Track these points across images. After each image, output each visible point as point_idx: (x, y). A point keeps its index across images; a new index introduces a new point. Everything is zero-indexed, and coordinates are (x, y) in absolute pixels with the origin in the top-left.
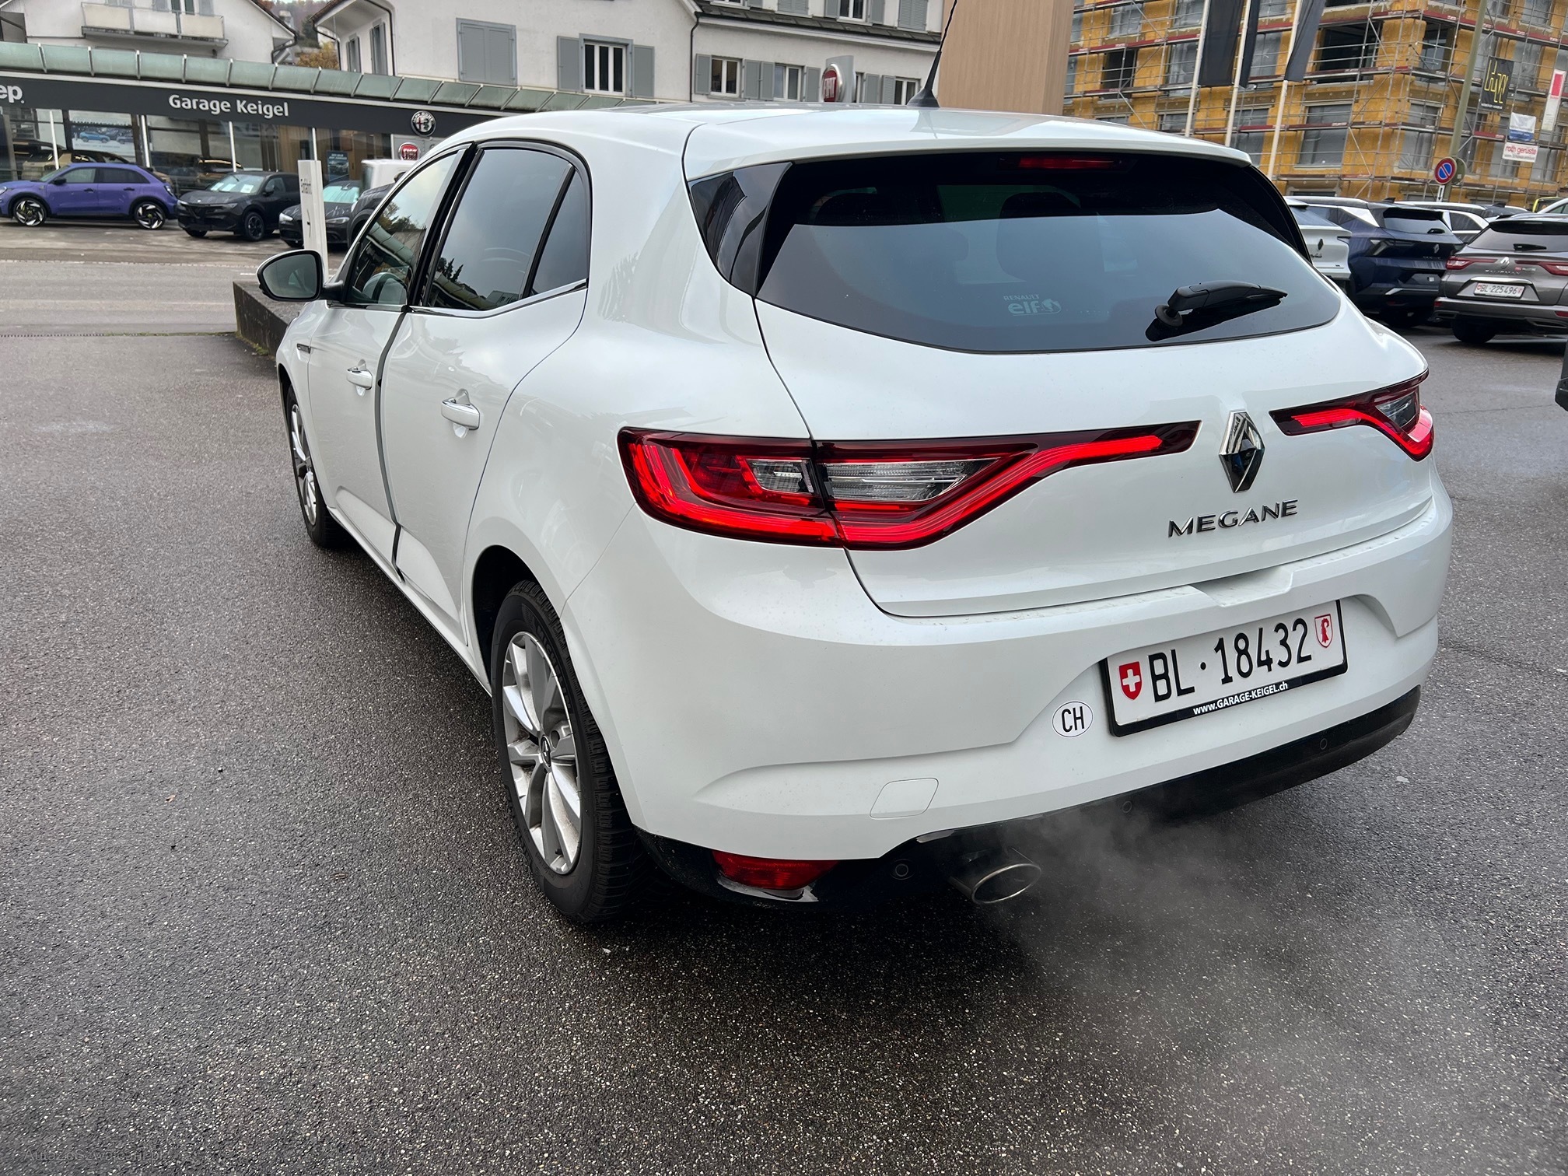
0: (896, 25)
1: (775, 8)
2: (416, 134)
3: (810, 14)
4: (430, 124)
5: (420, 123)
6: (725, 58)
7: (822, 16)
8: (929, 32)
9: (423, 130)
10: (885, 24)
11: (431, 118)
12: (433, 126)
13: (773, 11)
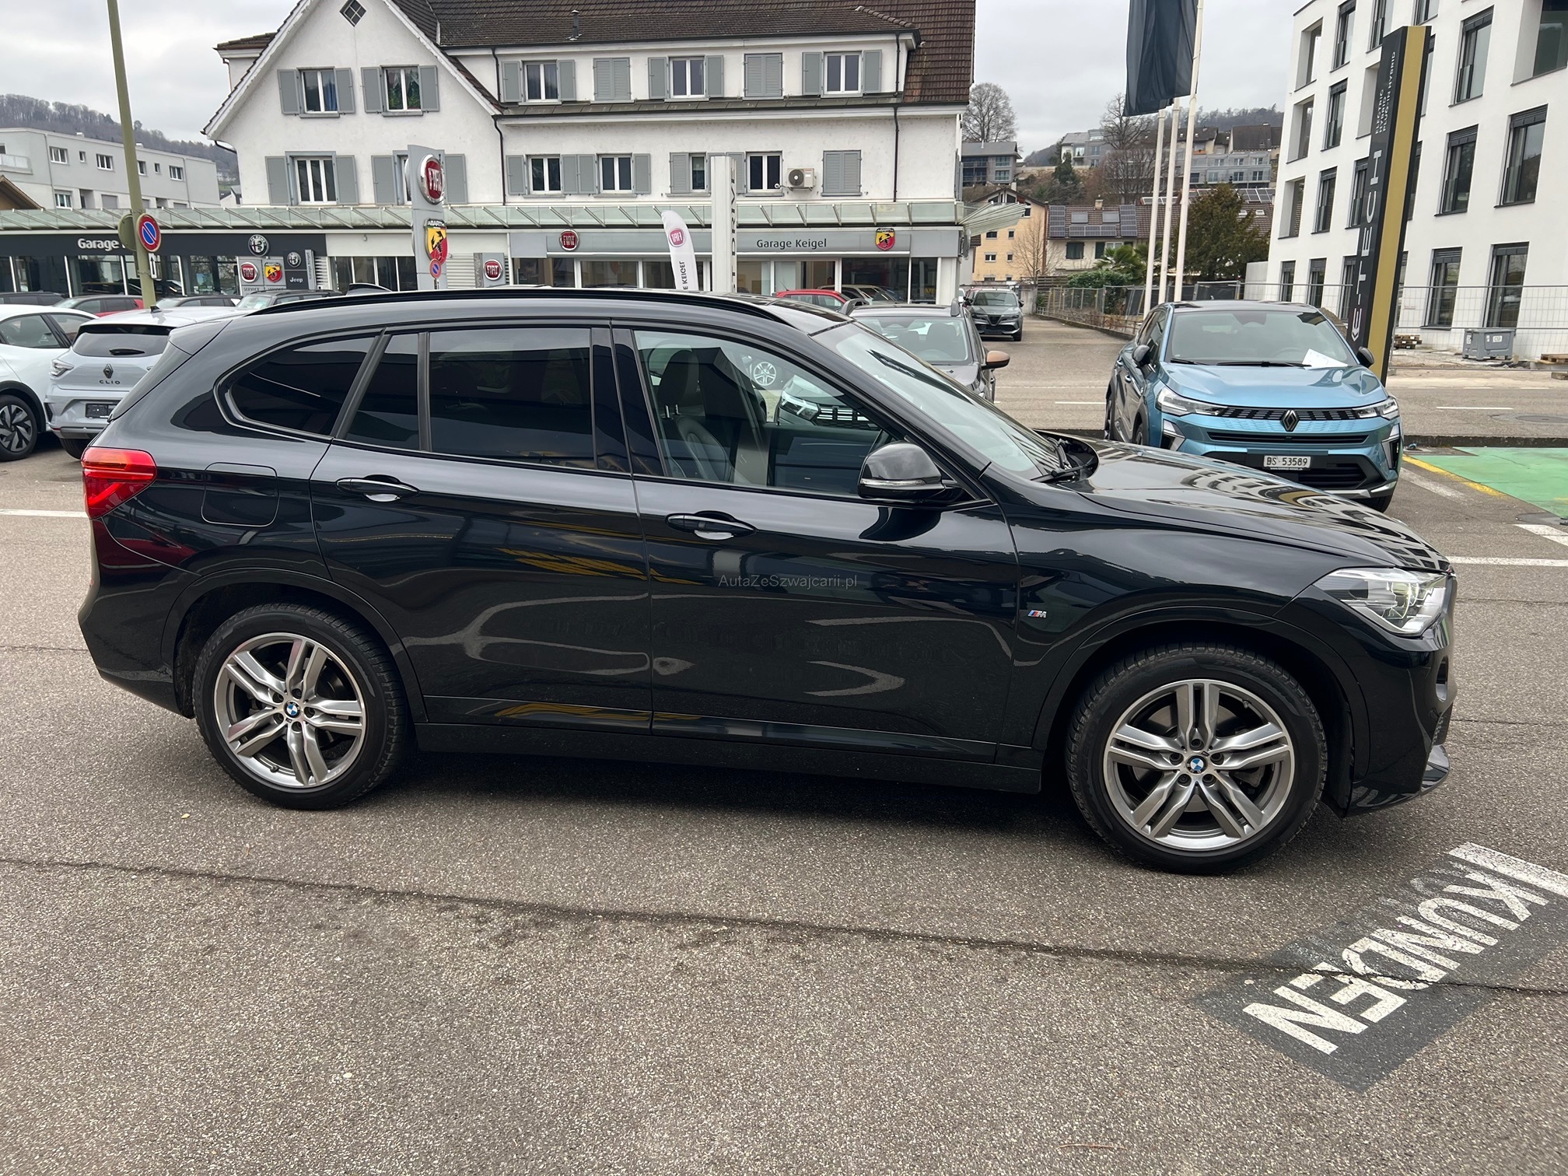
0: (742, 95)
1: (592, 99)
2: (252, 255)
3: (633, 98)
4: (262, 246)
5: (254, 245)
6: (545, 155)
7: (647, 98)
8: (785, 97)
9: (258, 251)
10: (726, 96)
11: (263, 239)
12: (265, 247)
13: (588, 102)
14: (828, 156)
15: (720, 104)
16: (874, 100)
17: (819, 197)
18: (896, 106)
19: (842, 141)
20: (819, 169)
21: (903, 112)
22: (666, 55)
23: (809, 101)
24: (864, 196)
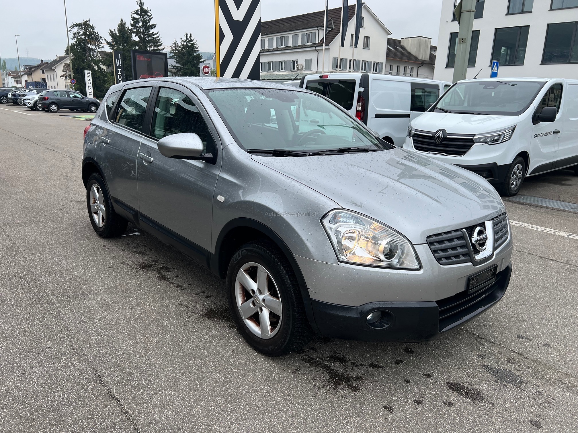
0: (291, 46)
14: (306, 60)
15: (287, 48)
16: (314, 45)
17: (304, 71)
18: (315, 47)
19: (308, 56)
20: (304, 65)
21: (317, 48)
22: (279, 36)
23: (303, 46)
24: (312, 71)
